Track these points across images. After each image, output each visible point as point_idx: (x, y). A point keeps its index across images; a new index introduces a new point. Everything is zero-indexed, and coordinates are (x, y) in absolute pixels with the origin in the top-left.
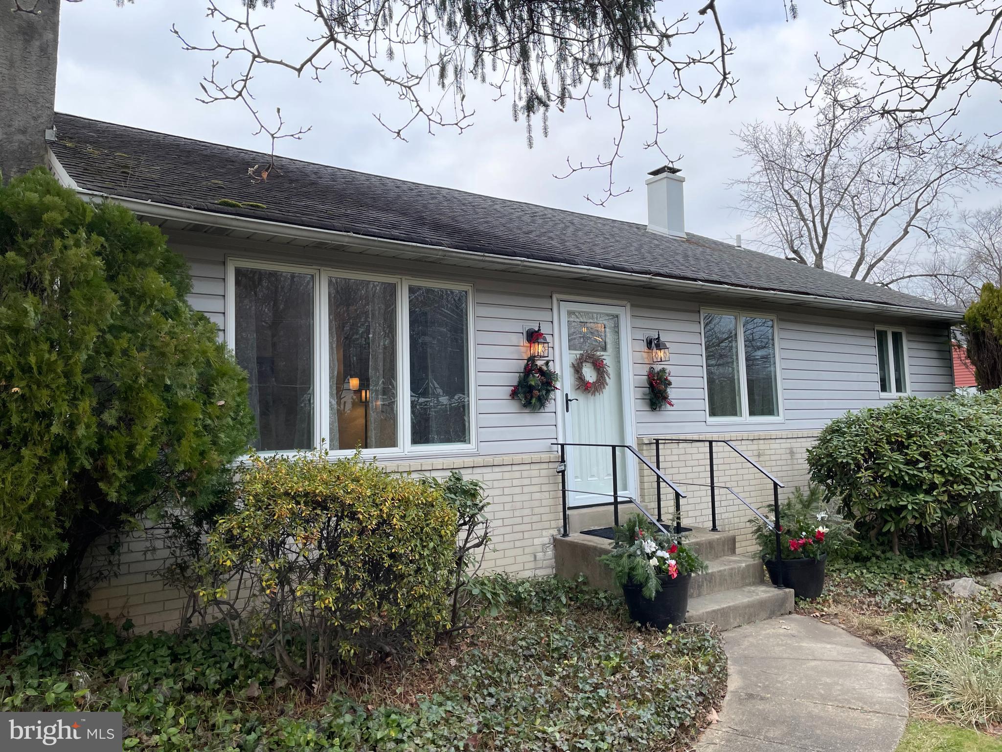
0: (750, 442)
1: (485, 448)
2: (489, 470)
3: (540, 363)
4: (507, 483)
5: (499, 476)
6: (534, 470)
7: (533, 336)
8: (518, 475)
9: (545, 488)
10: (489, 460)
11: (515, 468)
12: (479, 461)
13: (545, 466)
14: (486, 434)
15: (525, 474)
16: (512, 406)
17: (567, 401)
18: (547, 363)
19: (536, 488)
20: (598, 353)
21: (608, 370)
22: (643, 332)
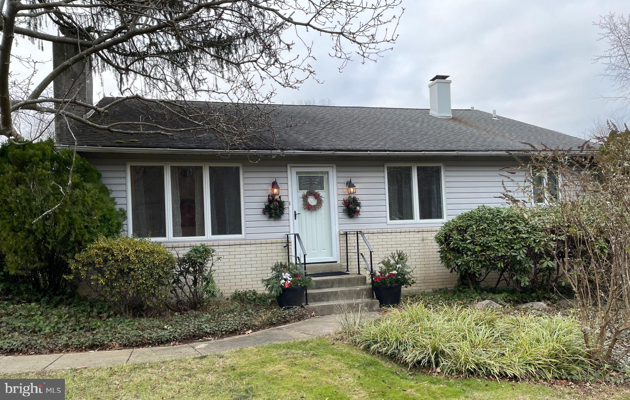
0: (417, 233)
1: (249, 237)
2: (249, 246)
3: (277, 197)
4: (258, 252)
5: (254, 249)
6: (274, 246)
7: (274, 185)
8: (265, 248)
9: (279, 254)
10: (249, 242)
11: (263, 245)
12: (244, 242)
13: (280, 244)
14: (250, 230)
15: (268, 248)
16: (264, 218)
17: (295, 215)
18: (280, 197)
19: (275, 255)
20: (316, 191)
21: (322, 199)
22: (345, 179)
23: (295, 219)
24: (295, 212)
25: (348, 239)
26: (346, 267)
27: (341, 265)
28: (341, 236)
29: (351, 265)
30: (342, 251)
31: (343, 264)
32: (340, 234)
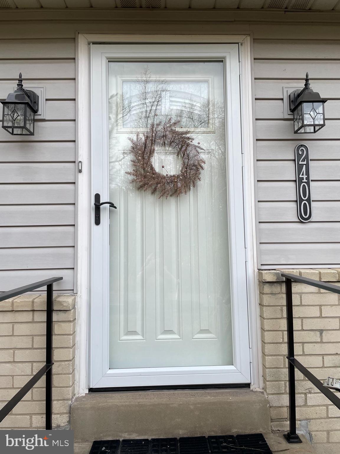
17: (98, 207)
21: (203, 156)
22: (285, 84)
23: (98, 222)
24: (97, 197)
25: (295, 300)
26: (286, 412)
27: (266, 406)
28: (267, 289)
29: (306, 405)
30: (269, 348)
31: (274, 400)
32: (263, 283)
